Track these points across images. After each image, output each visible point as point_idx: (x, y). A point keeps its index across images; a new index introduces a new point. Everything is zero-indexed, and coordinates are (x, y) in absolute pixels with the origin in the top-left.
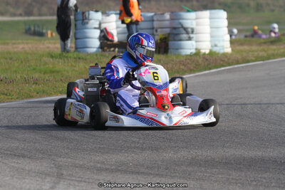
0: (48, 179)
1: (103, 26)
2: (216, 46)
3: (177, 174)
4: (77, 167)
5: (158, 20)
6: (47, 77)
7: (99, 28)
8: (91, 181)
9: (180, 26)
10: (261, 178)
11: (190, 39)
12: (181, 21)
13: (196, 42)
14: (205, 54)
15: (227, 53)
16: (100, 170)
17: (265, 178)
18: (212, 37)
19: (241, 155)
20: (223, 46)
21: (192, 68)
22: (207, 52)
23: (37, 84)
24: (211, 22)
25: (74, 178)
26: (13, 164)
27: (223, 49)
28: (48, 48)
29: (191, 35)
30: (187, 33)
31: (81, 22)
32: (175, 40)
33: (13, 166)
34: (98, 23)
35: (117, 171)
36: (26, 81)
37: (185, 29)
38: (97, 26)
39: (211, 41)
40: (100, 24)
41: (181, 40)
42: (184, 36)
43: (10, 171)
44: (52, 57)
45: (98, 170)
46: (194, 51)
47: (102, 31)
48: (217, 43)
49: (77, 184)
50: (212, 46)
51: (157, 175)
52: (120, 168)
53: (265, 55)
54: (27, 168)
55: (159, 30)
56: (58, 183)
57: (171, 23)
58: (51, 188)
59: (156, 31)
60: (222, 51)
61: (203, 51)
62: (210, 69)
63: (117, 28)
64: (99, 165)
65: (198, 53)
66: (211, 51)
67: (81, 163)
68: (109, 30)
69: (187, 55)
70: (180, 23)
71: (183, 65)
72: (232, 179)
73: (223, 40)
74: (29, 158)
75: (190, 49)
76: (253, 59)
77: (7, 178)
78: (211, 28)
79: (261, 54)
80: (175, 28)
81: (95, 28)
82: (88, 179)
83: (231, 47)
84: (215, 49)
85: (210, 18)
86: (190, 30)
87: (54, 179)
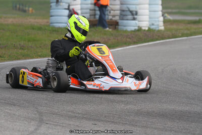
0: (33, 123)
1: (71, 7)
2: (153, 25)
3: (127, 122)
4: (54, 114)
5: (111, 5)
6: (30, 44)
7: (68, 9)
8: (64, 125)
9: (127, 9)
10: (189, 127)
11: (134, 19)
12: (128, 6)
13: (139, 21)
14: (145, 30)
15: (161, 30)
16: (70, 117)
17: (191, 127)
18: (150, 18)
19: (173, 109)
20: (158, 25)
21: (135, 40)
22: (147, 29)
23: (23, 49)
24: (150, 7)
25: (52, 123)
26: (6, 110)
27: (158, 27)
28: (30, 22)
29: (135, 17)
30: (133, 15)
31: (55, 4)
32: (123, 19)
33: (7, 112)
34: (67, 5)
35: (83, 118)
36: (15, 47)
37: (131, 12)
38: (67, 7)
39: (149, 21)
40: (69, 6)
41: (127, 20)
42: (130, 17)
43: (5, 116)
44: (33, 29)
45: (69, 117)
46: (137, 28)
47: (70, 11)
48: (154, 22)
49: (54, 127)
50: (150, 25)
51: (112, 122)
52: (85, 116)
53: (189, 32)
54: (17, 114)
55: (112, 12)
56: (40, 126)
57: (121, 7)
58: (35, 130)
59: (110, 12)
60: (157, 29)
61: (143, 28)
62: (148, 42)
63: (81, 9)
64: (70, 113)
65: (140, 29)
66: (149, 28)
67: (57, 111)
68: (75, 10)
69: (132, 31)
70: (128, 8)
71: (130, 38)
72: (168, 127)
73: (159, 21)
74: (19, 106)
75: (134, 26)
76: (180, 35)
77: (3, 121)
78: (150, 11)
79: (186, 32)
80: (123, 11)
81: (65, 9)
82: (62, 123)
83: (164, 26)
84: (152, 27)
85: (149, 4)
86: (134, 12)
87: (37, 122)
